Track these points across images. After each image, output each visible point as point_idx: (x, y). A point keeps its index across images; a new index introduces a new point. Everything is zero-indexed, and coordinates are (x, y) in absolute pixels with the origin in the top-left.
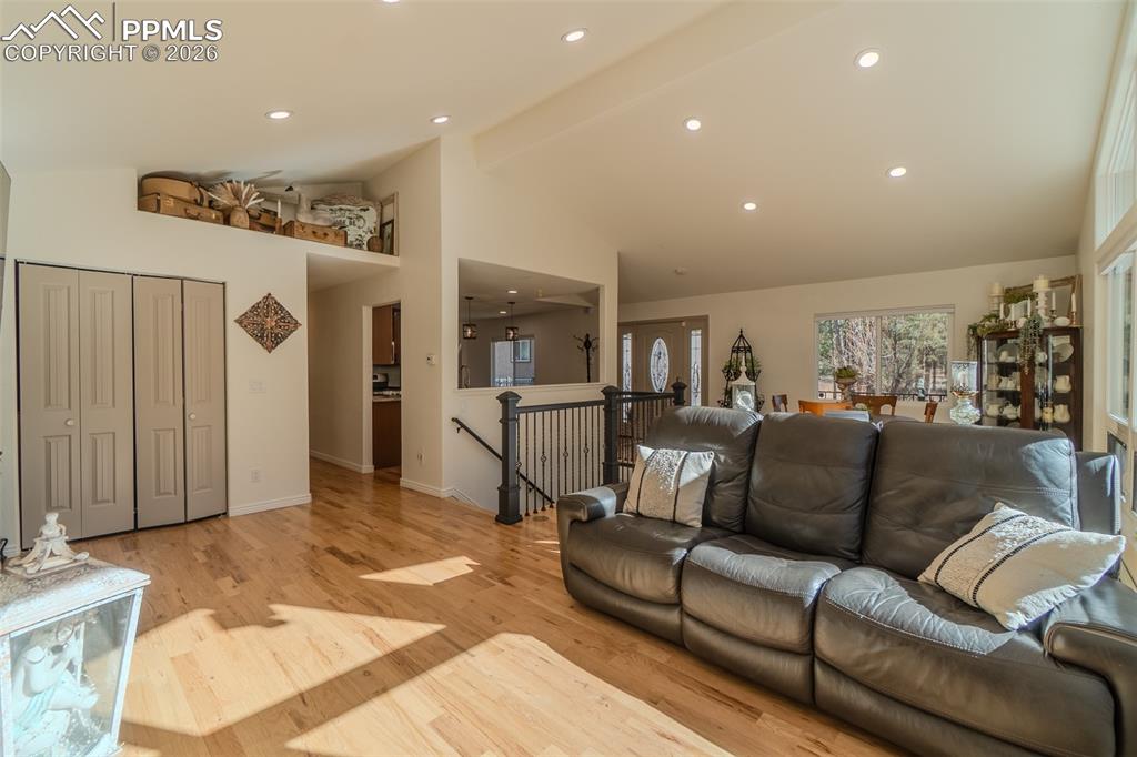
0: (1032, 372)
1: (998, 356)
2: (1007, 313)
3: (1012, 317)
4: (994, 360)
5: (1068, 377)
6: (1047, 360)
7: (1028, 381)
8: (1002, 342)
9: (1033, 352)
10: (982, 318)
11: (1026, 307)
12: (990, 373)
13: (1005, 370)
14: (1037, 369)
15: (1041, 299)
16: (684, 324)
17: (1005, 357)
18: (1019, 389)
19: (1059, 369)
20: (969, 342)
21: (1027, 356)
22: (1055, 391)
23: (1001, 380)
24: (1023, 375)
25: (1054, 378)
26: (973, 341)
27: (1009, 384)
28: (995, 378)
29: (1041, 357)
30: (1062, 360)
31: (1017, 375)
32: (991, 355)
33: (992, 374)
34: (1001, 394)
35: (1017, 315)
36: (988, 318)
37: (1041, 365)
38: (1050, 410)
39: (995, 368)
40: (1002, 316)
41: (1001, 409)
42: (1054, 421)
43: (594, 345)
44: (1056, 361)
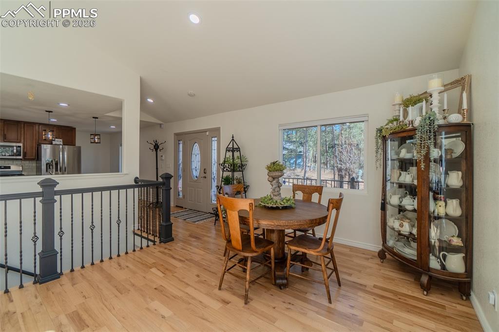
0: (428, 167)
1: (398, 153)
2: (406, 114)
3: (410, 118)
4: (395, 157)
5: (460, 173)
6: (441, 156)
7: (423, 176)
8: (402, 141)
9: (428, 148)
10: (387, 122)
11: (421, 109)
12: (393, 168)
13: (404, 165)
14: (432, 164)
15: (435, 100)
16: (207, 133)
17: (404, 154)
18: (416, 182)
19: (452, 165)
20: (377, 143)
21: (423, 152)
22: (447, 186)
23: (400, 174)
24: (419, 170)
25: (446, 173)
26: (380, 141)
27: (408, 178)
28: (397, 172)
29: (435, 153)
30: (455, 156)
31: (414, 170)
32: (393, 152)
33: (394, 169)
34: (401, 186)
35: (415, 116)
36: (391, 121)
37: (435, 161)
38: (442, 203)
39: (397, 164)
40: (401, 118)
41: (401, 198)
42: (446, 215)
43: (160, 147)
44: (449, 157)
